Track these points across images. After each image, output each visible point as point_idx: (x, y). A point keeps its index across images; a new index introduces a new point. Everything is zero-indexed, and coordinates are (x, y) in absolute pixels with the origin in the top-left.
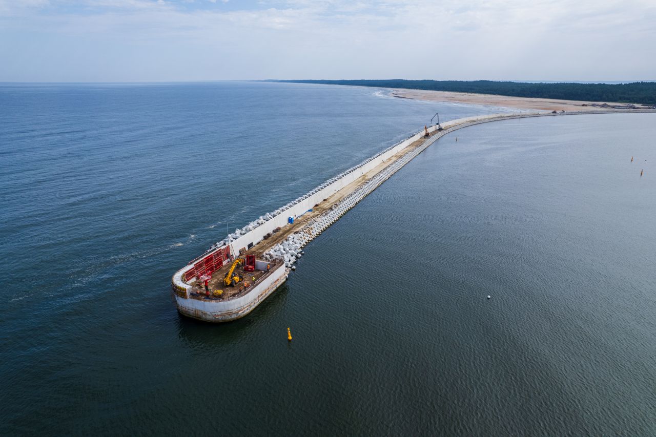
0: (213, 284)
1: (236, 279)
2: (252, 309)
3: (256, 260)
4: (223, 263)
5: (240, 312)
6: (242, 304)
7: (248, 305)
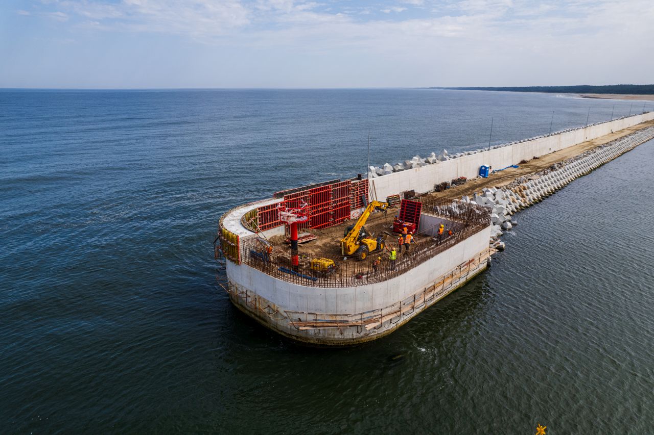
0: (318, 247)
1: (371, 243)
2: (402, 321)
3: (422, 213)
4: (352, 213)
5: (369, 327)
6: (378, 303)
7: (396, 308)
